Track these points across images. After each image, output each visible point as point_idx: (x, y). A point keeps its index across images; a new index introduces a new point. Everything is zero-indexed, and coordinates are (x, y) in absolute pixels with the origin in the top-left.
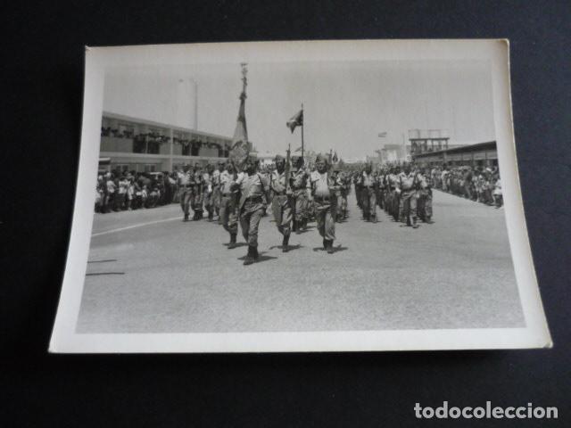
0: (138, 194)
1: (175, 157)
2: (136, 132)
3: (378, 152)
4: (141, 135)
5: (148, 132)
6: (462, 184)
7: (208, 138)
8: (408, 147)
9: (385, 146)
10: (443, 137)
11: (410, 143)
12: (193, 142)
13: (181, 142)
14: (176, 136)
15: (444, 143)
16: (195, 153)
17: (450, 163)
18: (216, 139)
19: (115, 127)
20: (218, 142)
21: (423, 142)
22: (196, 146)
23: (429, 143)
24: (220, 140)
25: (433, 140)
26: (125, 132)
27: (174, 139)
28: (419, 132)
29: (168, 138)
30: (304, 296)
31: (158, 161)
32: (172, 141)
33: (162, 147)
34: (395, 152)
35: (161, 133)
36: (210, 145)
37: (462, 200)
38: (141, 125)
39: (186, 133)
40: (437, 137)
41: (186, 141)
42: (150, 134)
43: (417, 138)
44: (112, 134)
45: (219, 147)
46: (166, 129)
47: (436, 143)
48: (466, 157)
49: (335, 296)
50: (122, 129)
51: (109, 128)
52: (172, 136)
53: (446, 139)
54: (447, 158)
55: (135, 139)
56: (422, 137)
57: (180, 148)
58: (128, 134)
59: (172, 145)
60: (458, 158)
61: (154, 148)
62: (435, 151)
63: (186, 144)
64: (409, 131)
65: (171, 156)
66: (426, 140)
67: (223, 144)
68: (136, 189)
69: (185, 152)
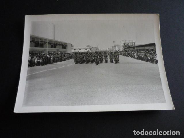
0: (39, 61)
1: (49, 48)
2: (36, 40)
3: (112, 47)
4: (37, 41)
5: (39, 40)
6: (143, 57)
7: (59, 42)
8: (122, 45)
9: (115, 45)
10: (133, 42)
11: (123, 44)
12: (54, 44)
13: (50, 44)
14: (49, 42)
15: (134, 44)
16: (55, 47)
17: (137, 50)
18: (61, 43)
20: (62, 44)
21: (127, 44)
22: (56, 45)
23: (129, 44)
25: (130, 43)
26: (32, 40)
27: (48, 43)
28: (126, 40)
29: (46, 43)
31: (43, 50)
32: (47, 43)
33: (44, 45)
34: (118, 47)
35: (44, 41)
36: (60, 45)
37: (143, 62)
38: (37, 38)
39: (52, 41)
40: (132, 42)
43: (125, 42)
45: (62, 45)
46: (46, 40)
47: (131, 44)
48: (143, 48)
52: (47, 42)
53: (134, 43)
54: (136, 49)
55: (36, 43)
56: (127, 42)
57: (50, 46)
59: (47, 45)
60: (139, 48)
61: (42, 46)
62: (131, 46)
63: (52, 44)
64: (123, 40)
65: (47, 48)
66: (128, 43)
67: (64, 44)
68: (38, 59)
69: (52, 47)
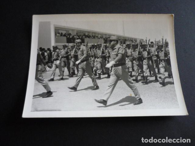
19: (97, 35)
24: (132, 39)
26: (100, 37)
30: (155, 92)
38: (106, 35)
41: (121, 39)
42: (108, 37)
44: (96, 38)
49: (166, 92)
50: (99, 36)
51: (95, 36)
58: (101, 37)
